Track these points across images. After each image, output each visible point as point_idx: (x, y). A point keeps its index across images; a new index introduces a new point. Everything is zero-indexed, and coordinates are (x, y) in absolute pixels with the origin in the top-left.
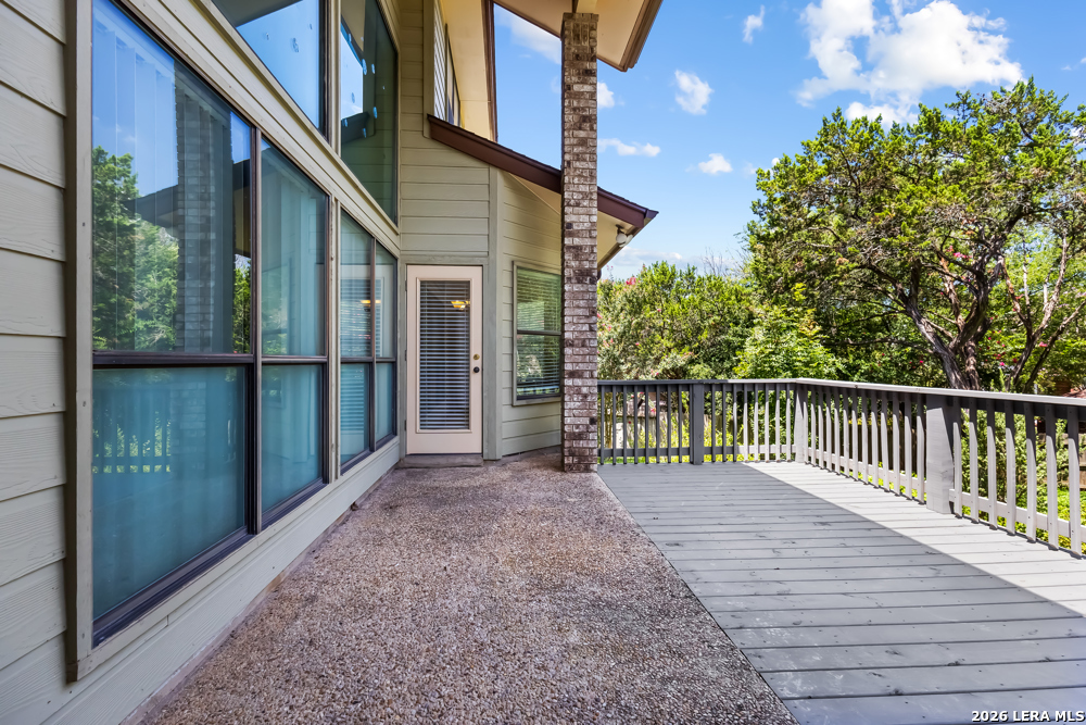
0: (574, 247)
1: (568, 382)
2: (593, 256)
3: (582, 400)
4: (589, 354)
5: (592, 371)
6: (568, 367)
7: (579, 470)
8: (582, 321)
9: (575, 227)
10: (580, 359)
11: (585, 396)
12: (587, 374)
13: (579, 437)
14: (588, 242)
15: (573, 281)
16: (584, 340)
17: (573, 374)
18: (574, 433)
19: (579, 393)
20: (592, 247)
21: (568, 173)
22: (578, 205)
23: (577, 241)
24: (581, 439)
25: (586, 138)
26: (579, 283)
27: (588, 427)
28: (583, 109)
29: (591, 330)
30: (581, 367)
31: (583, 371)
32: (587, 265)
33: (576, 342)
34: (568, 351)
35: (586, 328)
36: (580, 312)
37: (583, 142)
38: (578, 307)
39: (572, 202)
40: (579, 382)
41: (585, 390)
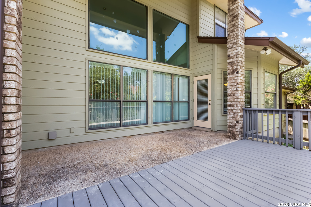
0: (230, 63)
1: (229, 108)
2: (237, 64)
3: (233, 115)
4: (236, 99)
5: (237, 105)
6: (229, 103)
7: (232, 138)
8: (233, 87)
9: (231, 56)
10: (232, 100)
11: (235, 113)
12: (235, 106)
13: (232, 127)
14: (236, 59)
15: (230, 74)
16: (234, 94)
17: (230, 106)
18: (231, 125)
19: (232, 112)
20: (237, 61)
21: (229, 38)
22: (232, 48)
23: (231, 60)
24: (233, 128)
25: (235, 24)
26: (232, 74)
27: (235, 124)
28: (234, 14)
29: (237, 90)
30: (233, 103)
31: (234, 105)
32: (235, 67)
33: (231, 94)
34: (229, 98)
35: (235, 89)
36: (233, 84)
37: (234, 25)
38: (232, 82)
39: (230, 47)
40: (232, 108)
41: (234, 111)
